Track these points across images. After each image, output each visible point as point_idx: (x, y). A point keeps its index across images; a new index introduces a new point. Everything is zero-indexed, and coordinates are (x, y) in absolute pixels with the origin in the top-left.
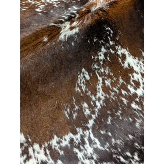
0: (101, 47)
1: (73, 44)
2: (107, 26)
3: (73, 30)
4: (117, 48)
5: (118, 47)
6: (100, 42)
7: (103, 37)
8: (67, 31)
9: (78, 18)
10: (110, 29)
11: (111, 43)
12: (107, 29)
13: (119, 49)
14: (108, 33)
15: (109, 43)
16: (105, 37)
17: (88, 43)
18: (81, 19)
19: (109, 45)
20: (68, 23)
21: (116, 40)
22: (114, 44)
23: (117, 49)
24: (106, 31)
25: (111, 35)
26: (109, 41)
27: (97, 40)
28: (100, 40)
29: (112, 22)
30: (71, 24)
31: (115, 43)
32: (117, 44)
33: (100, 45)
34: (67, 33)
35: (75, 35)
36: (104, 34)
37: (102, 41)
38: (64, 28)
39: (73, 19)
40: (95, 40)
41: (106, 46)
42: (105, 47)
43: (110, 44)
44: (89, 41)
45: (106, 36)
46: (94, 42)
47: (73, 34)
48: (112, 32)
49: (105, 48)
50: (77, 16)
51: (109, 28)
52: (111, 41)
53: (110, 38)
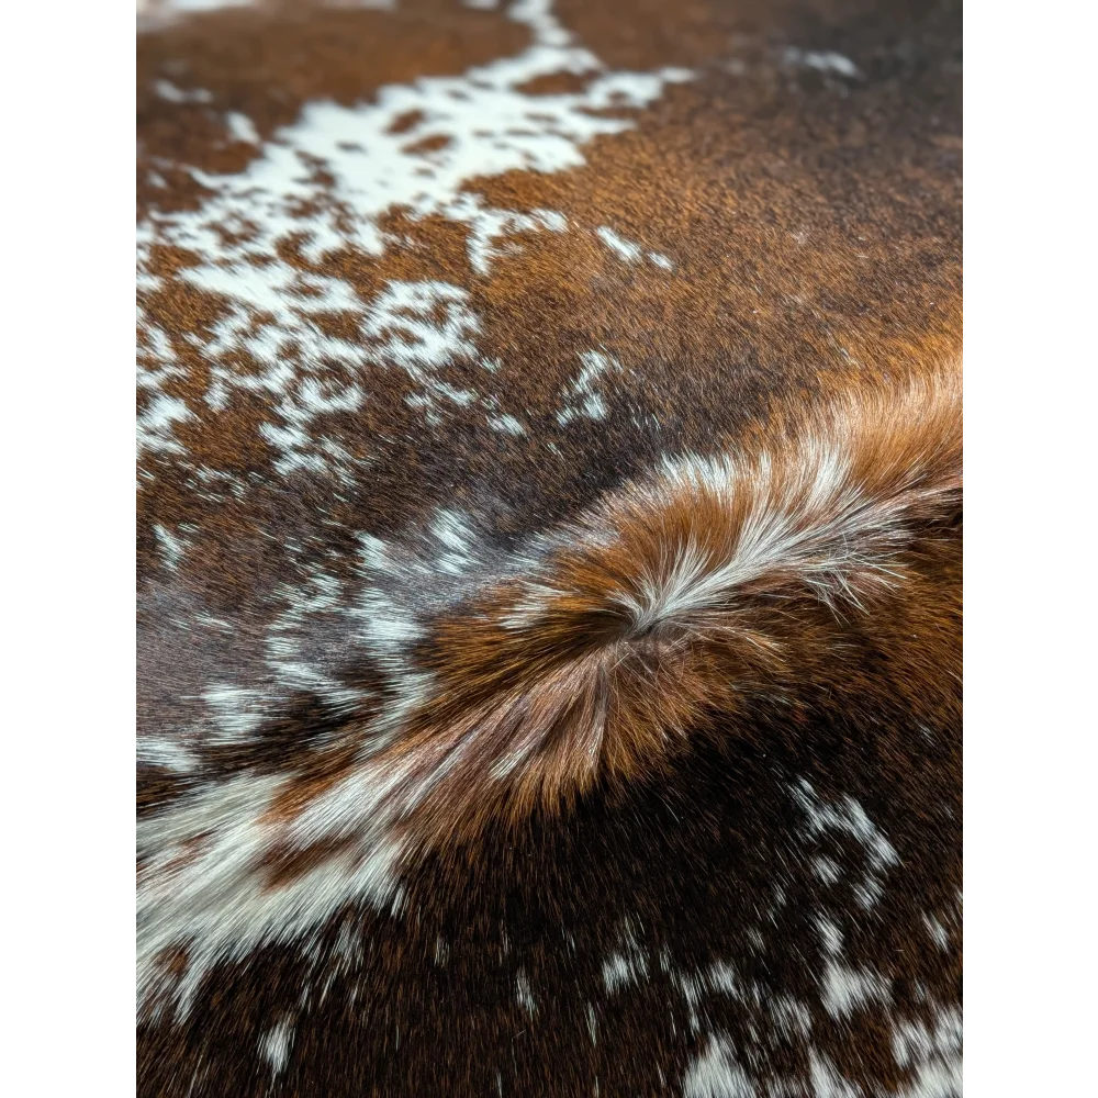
0: (695, 1048)
1: (276, 1048)
2: (831, 790)
3: (313, 877)
4: (912, 1049)
5: (931, 1026)
6: (690, 993)
7: (751, 920)
8: (207, 900)
9: (423, 721)
10: (860, 822)
11: (843, 989)
12: (821, 819)
13: (936, 1055)
14: (827, 870)
15: (812, 996)
16: (765, 928)
17: (519, 1013)
18: (456, 730)
19: (805, 1020)
20: (255, 788)
21: (925, 944)
22: (874, 1005)
23: (901, 1055)
24: (809, 849)
25: (867, 896)
26: (820, 969)
27: (653, 964)
28: (695, 960)
29: (909, 733)
30: (286, 805)
31: (901, 990)
32: (921, 992)
33: (683, 1023)
34: (206, 919)
35: (328, 933)
36: (763, 886)
37: (724, 978)
38: (175, 866)
39: (330, 743)
40: (618, 970)
41: (765, 1026)
42: (740, 1040)
43: (817, 1008)
44: (535, 990)
45: (786, 913)
46: (597, 992)
47: (304, 923)
48: (885, 850)
49: (739, 1059)
50: (413, 692)
51: (857, 811)
52: (852, 959)
53: (846, 929)
